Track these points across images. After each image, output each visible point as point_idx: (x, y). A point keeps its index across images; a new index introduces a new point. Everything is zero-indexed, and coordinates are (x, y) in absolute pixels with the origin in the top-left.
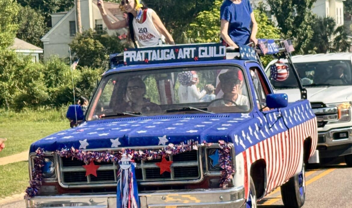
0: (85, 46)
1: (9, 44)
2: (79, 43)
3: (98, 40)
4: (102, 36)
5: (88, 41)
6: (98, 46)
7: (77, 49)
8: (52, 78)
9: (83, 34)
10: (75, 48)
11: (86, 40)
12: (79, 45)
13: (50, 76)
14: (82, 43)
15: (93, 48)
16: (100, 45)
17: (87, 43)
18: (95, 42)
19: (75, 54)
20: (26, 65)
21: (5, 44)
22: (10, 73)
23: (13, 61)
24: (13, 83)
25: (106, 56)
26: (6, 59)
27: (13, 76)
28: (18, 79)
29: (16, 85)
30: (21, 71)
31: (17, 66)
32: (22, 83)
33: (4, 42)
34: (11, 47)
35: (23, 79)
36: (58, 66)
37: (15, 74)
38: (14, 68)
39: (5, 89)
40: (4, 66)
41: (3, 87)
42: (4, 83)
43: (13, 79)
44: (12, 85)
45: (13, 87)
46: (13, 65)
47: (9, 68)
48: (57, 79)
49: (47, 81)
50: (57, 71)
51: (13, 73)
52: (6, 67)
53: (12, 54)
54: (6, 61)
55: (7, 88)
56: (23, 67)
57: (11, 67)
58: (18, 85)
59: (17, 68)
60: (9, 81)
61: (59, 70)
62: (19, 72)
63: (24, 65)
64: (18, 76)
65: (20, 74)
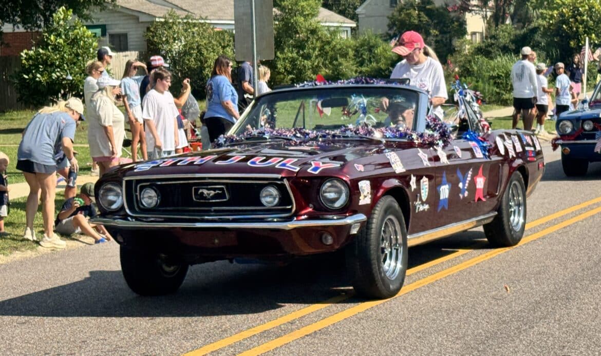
0: (407, 18)
1: (313, 16)
2: (400, 15)
3: (422, 11)
4: (428, 7)
5: (410, 13)
6: (422, 19)
7: (397, 23)
8: (364, 57)
9: (405, 5)
10: (395, 21)
11: (408, 12)
12: (399, 18)
13: (362, 54)
14: (403, 15)
15: (416, 22)
16: (425, 18)
17: (409, 15)
18: (419, 14)
19: (395, 28)
20: (332, 40)
21: (308, 15)
22: (314, 49)
23: (318, 35)
24: (317, 61)
25: (431, 31)
26: (309, 32)
27: (316, 53)
28: (322, 57)
29: (321, 64)
30: (327, 47)
31: (322, 42)
32: (327, 62)
33: (307, 13)
34: (316, 19)
35: (329, 57)
36: (373, 42)
37: (320, 50)
38: (319, 44)
39: (307, 68)
40: (307, 41)
41: (305, 67)
42: (306, 61)
43: (317, 57)
44: (316, 64)
45: (317, 66)
46: (317, 40)
47: (313, 43)
48: (370, 58)
49: (358, 60)
50: (371, 49)
51: (317, 49)
52: (309, 43)
53: (316, 27)
54: (309, 36)
55: (310, 67)
56: (329, 43)
57: (314, 42)
58: (323, 64)
59: (322, 44)
60: (312, 59)
61: (373, 47)
62: (324, 49)
63: (330, 40)
64: (323, 53)
65: (325, 51)
